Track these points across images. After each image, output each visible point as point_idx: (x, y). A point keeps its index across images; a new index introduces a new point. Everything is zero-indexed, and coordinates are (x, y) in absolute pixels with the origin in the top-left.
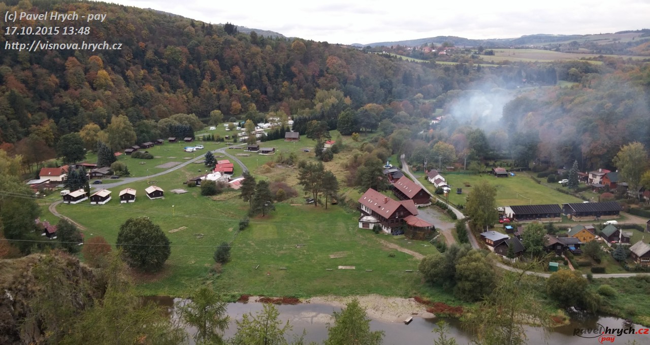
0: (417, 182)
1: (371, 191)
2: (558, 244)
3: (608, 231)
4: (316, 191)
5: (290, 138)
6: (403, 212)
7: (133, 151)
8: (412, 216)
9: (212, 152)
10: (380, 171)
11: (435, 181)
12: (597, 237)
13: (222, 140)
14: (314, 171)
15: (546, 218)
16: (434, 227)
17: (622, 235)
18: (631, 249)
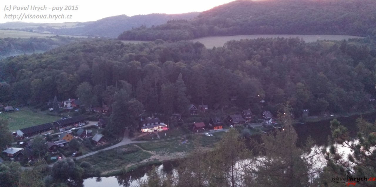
2: (54, 146)
3: (80, 132)
12: (75, 136)
15: (44, 132)
17: (87, 133)
18: (93, 139)
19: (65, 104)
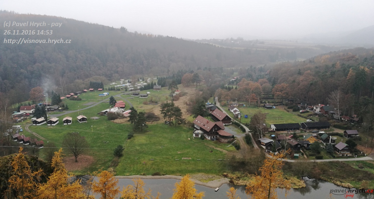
0: (224, 112)
1: (199, 117)
2: (298, 144)
3: (324, 137)
4: (170, 117)
5: (156, 89)
6: (217, 128)
7: (71, 96)
8: (222, 131)
9: (114, 96)
10: (204, 106)
11: (234, 111)
12: (318, 140)
13: (119, 90)
14: (169, 106)
15: (291, 130)
16: (233, 136)
17: (331, 139)
18: (336, 146)
19: (315, 108)
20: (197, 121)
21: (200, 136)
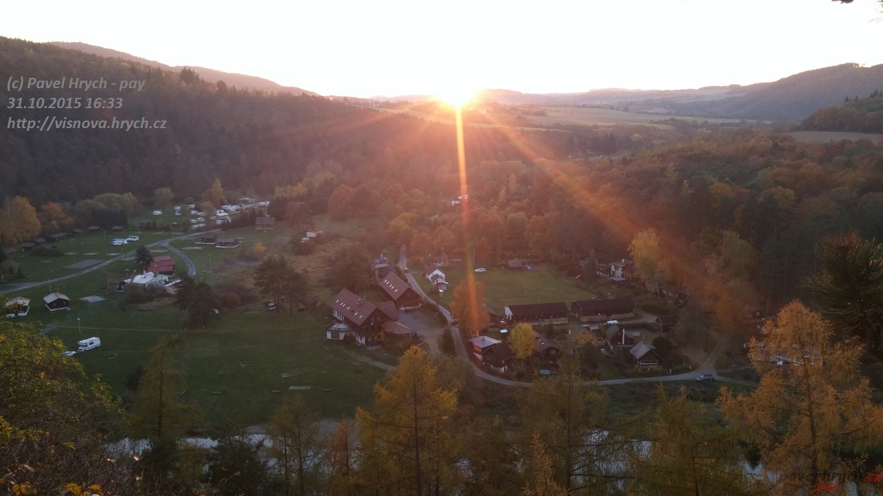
1: (344, 292)
5: (263, 225)
6: (380, 317)
8: (391, 322)
9: (147, 246)
11: (433, 277)
14: (274, 268)
16: (416, 334)
19: (613, 268)
20: (339, 303)
21: (342, 336)
